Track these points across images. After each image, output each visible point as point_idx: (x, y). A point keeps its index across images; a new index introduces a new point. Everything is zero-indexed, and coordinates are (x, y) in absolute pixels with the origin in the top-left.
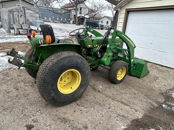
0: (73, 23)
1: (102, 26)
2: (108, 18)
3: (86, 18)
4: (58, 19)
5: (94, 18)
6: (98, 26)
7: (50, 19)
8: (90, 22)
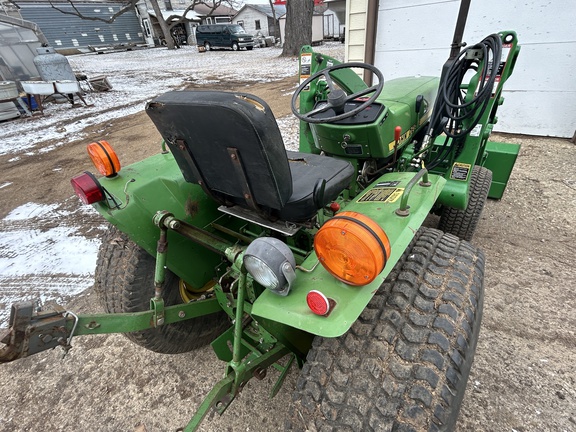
0: (157, 44)
1: (248, 39)
2: (256, 8)
3: (192, 20)
4: (102, 38)
5: (213, 17)
6: (237, 42)
7: (75, 42)
8: (206, 30)
